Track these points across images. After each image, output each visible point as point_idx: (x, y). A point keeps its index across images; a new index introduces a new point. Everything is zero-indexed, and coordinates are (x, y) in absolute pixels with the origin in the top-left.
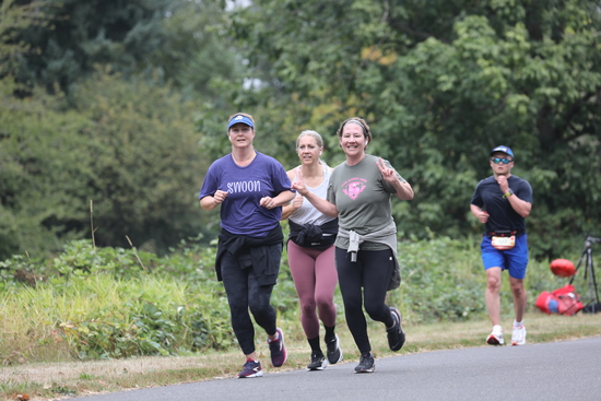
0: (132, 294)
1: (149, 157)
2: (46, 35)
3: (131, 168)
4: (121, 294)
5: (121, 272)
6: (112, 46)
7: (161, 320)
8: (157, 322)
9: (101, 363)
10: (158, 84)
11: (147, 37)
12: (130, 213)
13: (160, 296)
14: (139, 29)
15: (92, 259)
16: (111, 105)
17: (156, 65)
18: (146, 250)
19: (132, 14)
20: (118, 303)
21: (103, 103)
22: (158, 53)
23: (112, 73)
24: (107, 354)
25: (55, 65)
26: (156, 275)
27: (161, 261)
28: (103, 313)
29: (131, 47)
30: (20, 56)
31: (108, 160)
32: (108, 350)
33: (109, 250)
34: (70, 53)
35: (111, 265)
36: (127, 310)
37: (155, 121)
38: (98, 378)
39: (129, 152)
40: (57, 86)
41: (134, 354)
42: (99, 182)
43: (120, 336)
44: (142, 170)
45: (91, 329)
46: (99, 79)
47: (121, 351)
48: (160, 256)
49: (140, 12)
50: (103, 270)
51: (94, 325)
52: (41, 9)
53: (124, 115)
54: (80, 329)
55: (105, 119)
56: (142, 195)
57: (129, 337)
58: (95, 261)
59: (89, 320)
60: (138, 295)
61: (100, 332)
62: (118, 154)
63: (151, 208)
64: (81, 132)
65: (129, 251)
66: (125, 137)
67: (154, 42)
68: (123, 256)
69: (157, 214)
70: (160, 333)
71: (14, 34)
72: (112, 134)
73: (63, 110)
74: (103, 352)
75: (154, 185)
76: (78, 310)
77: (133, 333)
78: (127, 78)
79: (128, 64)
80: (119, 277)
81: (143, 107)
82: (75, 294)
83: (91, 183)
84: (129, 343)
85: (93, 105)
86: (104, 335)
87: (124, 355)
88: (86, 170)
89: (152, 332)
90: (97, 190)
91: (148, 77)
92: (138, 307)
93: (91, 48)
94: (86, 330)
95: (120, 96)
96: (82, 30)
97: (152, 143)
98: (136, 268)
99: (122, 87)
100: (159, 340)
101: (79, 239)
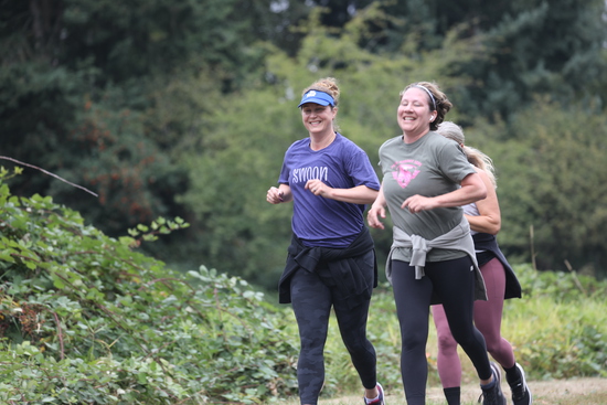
0: (572, 317)
1: (587, 184)
2: (487, 68)
3: (570, 194)
4: (562, 316)
5: (562, 296)
6: (551, 77)
7: (601, 343)
8: (597, 344)
9: (543, 384)
10: (596, 113)
11: (584, 67)
12: (569, 238)
13: (600, 319)
14: (577, 60)
15: (533, 282)
16: (549, 133)
17: (594, 94)
18: (585, 274)
19: (571, 46)
20: (559, 325)
21: (542, 131)
22: (596, 82)
23: (551, 103)
24: (548, 375)
25: (496, 96)
26: (595, 299)
27: (601, 284)
28: (544, 335)
29: (569, 78)
30: (463, 90)
31: (546, 187)
32: (550, 371)
33: (549, 275)
34: (510, 85)
35: (551, 289)
36: (568, 333)
37: (593, 149)
38: (541, 398)
39: (568, 178)
40: (497, 116)
41: (575, 375)
42: (539, 209)
43: (562, 357)
44: (580, 197)
45: (534, 351)
46: (538, 108)
47: (563, 372)
48: (599, 279)
49: (578, 43)
50: (544, 294)
51: (536, 347)
52: (484, 43)
53: (563, 143)
54: (523, 351)
55: (544, 147)
56: (580, 221)
57: (569, 359)
58: (536, 285)
59: (530, 342)
60: (578, 318)
61: (541, 353)
62: (556, 181)
63: (590, 233)
64: (521, 160)
65: (568, 276)
66: (563, 165)
67: (592, 72)
68: (562, 280)
69: (595, 239)
70: (600, 355)
71: (457, 68)
72: (551, 162)
73: (503, 139)
74: (544, 374)
75: (592, 211)
76: (520, 332)
77: (574, 354)
78: (565, 107)
79: (566, 93)
80: (560, 300)
81: (581, 135)
82: (517, 316)
83: (531, 210)
84: (570, 365)
85: (532, 134)
86: (546, 356)
87: (566, 376)
88: (525, 197)
89: (592, 354)
90: (536, 216)
91: (586, 106)
92: (579, 330)
93: (530, 79)
94: (528, 352)
95: (558, 125)
96: (522, 62)
97: (589, 170)
98: (575, 292)
99: (560, 116)
100: (600, 362)
101: (520, 263)
